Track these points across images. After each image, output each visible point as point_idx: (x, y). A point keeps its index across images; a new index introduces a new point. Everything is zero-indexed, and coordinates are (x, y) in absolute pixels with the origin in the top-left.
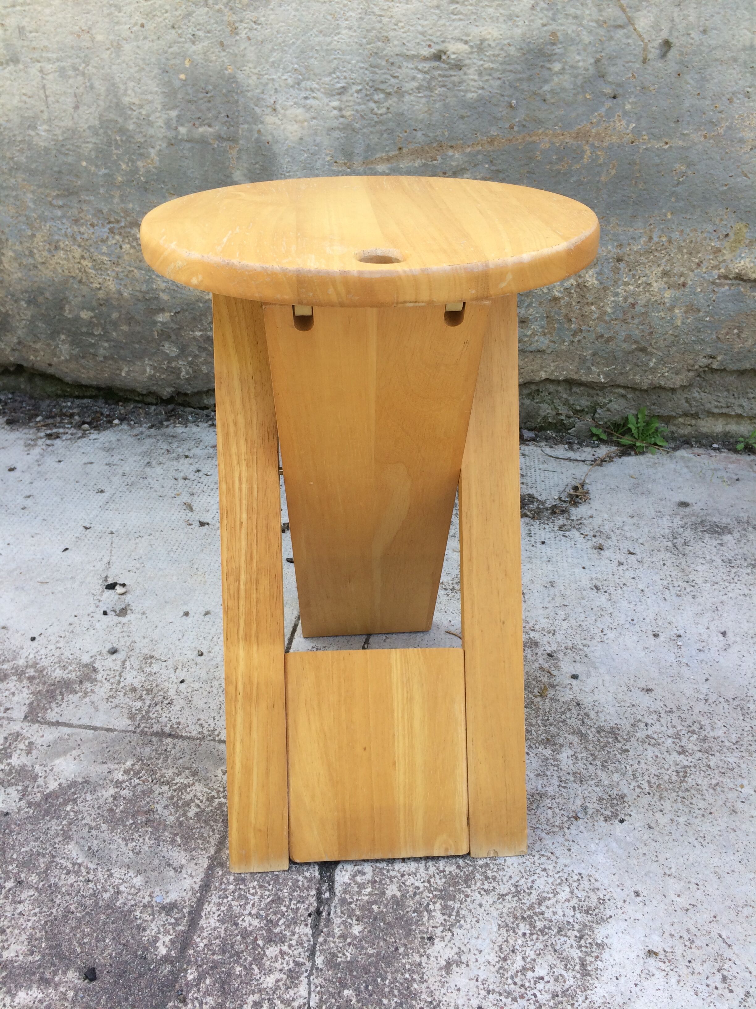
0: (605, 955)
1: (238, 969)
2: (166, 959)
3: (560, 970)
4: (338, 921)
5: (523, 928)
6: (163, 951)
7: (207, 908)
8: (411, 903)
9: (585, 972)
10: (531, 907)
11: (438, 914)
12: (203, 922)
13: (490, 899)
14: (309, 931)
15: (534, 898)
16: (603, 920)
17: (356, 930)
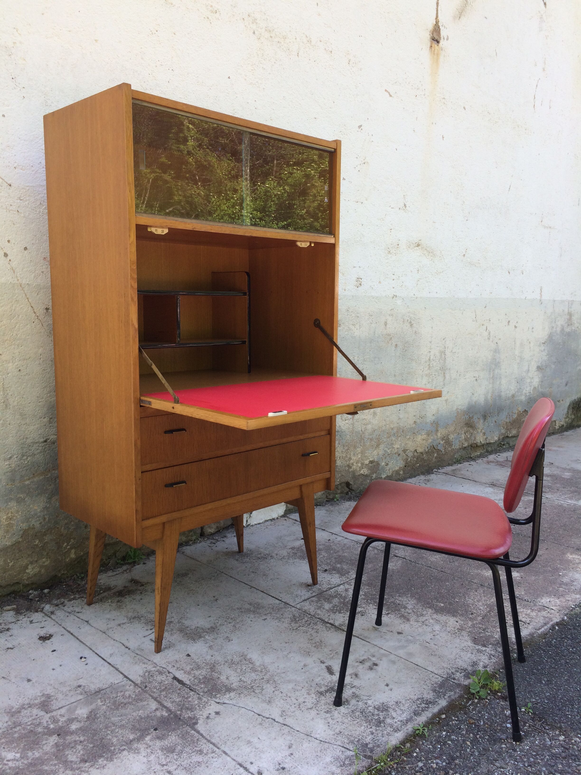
0: (253, 659)
1: (187, 706)
2: (169, 715)
3: (247, 666)
4: (197, 688)
5: (234, 665)
6: (167, 714)
7: (165, 704)
8: (208, 676)
9: (252, 663)
10: (231, 662)
11: (215, 674)
12: (168, 706)
13: (222, 666)
14: (193, 692)
15: (230, 661)
16: (246, 656)
17: (203, 686)
